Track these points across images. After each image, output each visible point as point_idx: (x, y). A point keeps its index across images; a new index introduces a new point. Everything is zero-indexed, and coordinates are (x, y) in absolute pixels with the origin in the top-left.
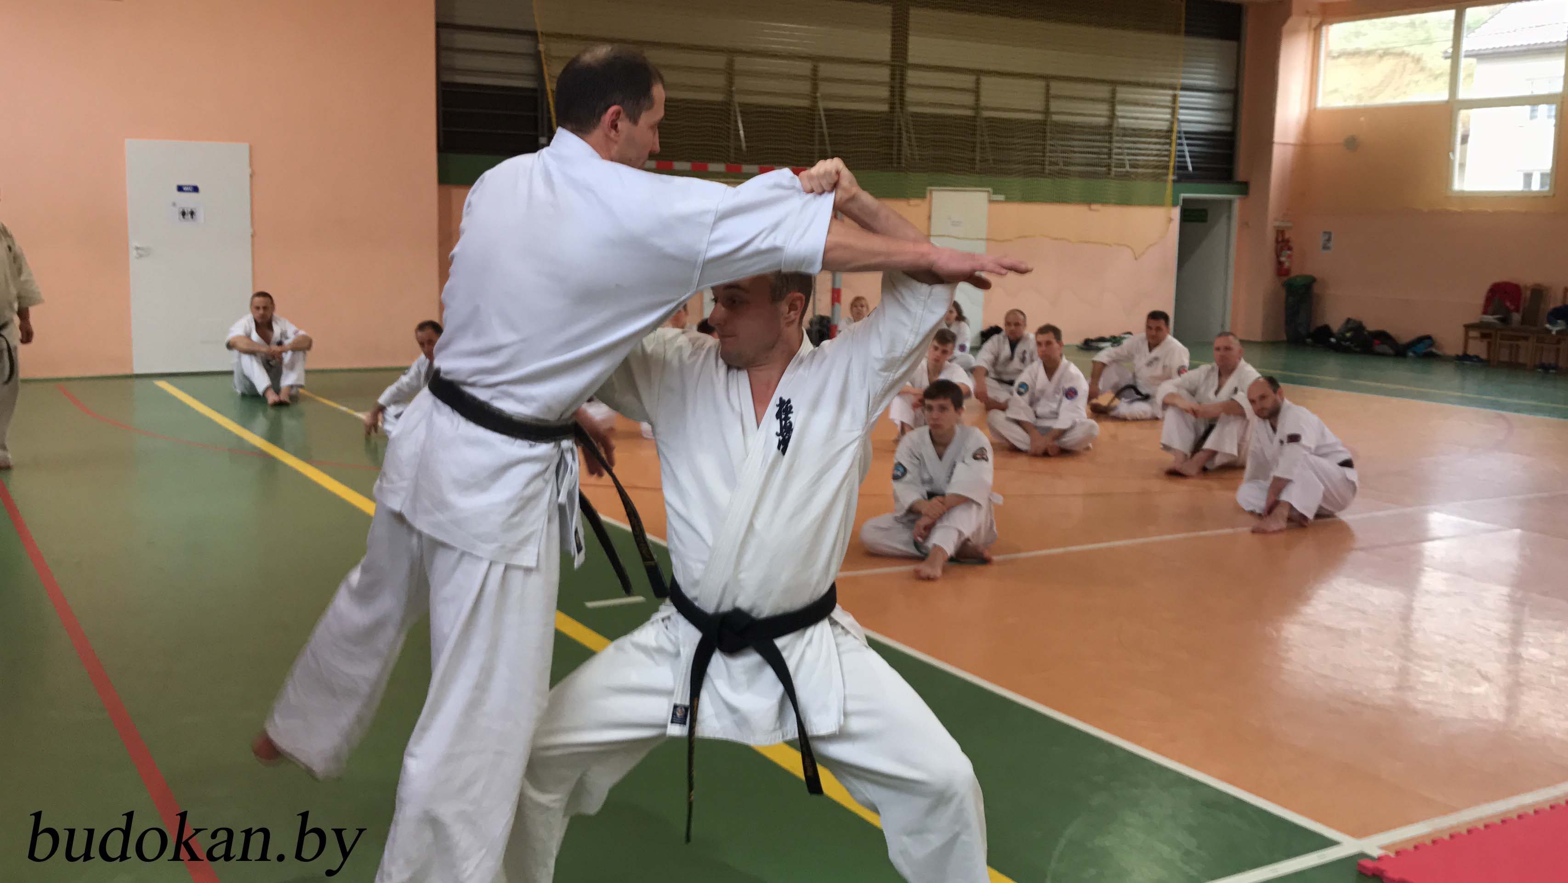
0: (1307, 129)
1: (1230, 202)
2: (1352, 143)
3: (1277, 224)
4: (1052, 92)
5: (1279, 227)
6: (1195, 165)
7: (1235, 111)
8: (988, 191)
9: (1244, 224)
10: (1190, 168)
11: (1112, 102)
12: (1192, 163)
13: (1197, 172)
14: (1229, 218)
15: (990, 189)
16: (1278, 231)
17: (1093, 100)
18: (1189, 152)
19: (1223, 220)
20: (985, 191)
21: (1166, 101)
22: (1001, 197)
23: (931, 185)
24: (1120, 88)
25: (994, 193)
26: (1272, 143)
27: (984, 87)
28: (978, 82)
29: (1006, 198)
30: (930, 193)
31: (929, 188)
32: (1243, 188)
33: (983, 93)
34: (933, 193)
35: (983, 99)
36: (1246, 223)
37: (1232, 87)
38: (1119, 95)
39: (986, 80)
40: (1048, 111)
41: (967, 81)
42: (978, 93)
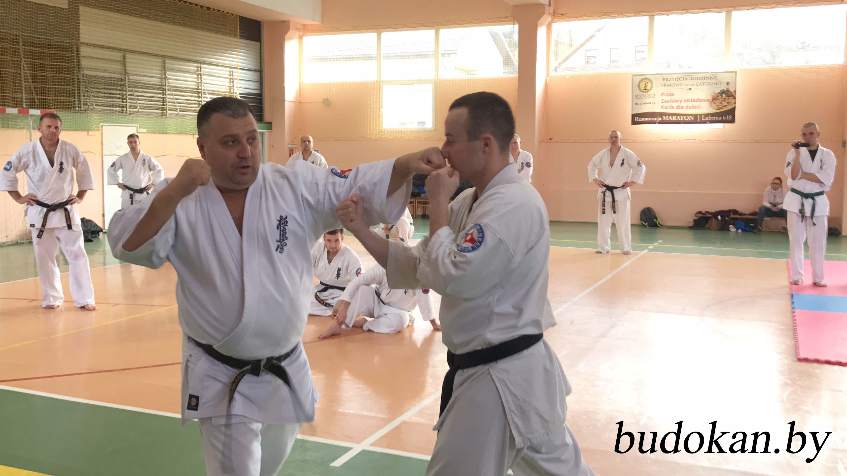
0: (300, 93)
1: (264, 134)
2: (327, 102)
3: (290, 146)
4: (167, 66)
5: (291, 148)
7: (261, 81)
8: (137, 127)
9: (272, 146)
11: (199, 75)
15: (138, 125)
16: (290, 150)
17: (189, 72)
20: (135, 126)
21: (226, 75)
22: (145, 130)
23: (104, 122)
24: (203, 66)
25: (140, 128)
26: (284, 101)
27: (128, 60)
28: (124, 57)
29: (147, 130)
30: (102, 127)
31: (101, 124)
32: (269, 125)
33: (128, 64)
34: (104, 127)
35: (128, 68)
36: (273, 146)
37: (259, 68)
38: (202, 69)
39: (128, 55)
40: (166, 77)
41: (117, 56)
42: (125, 64)
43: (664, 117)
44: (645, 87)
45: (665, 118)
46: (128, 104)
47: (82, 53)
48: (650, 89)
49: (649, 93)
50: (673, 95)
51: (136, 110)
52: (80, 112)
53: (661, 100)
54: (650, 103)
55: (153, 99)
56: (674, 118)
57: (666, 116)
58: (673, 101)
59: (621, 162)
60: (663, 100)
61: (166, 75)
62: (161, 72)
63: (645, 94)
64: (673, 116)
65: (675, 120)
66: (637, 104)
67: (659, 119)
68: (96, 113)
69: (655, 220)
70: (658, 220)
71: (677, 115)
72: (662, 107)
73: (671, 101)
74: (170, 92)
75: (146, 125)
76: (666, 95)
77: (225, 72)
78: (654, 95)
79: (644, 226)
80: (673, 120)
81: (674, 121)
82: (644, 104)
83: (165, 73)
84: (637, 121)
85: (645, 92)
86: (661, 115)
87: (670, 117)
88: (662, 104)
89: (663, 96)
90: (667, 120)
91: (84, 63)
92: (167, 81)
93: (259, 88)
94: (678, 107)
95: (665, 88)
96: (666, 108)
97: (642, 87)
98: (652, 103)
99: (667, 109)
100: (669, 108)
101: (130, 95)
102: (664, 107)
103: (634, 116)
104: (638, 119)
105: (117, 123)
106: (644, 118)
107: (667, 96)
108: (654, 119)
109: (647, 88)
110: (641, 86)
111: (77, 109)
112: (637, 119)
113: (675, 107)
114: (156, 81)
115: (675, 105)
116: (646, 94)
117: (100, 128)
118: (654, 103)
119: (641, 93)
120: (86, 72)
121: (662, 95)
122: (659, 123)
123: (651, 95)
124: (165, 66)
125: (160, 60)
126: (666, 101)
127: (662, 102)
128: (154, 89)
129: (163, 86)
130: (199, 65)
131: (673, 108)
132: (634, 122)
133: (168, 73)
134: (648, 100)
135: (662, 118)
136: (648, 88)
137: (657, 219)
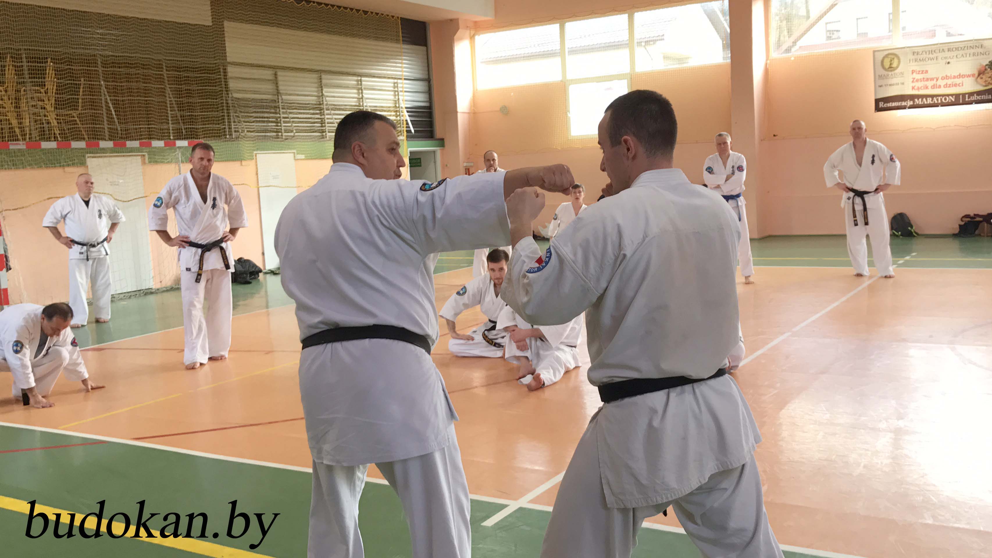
0: (474, 103)
1: (434, 152)
2: (505, 111)
3: (465, 164)
4: (324, 81)
5: (466, 166)
6: (415, 129)
7: (429, 92)
8: (294, 153)
9: (445, 165)
10: (413, 131)
11: (360, 90)
12: (414, 128)
13: (417, 134)
14: (435, 162)
15: (295, 151)
16: (466, 169)
17: (347, 87)
18: (411, 121)
19: (432, 164)
20: (292, 153)
21: (390, 87)
22: (303, 157)
23: (257, 150)
24: (363, 79)
25: (298, 154)
26: (457, 112)
27: (280, 78)
28: (276, 74)
29: (305, 157)
30: (256, 156)
31: (255, 152)
32: (441, 142)
33: (280, 83)
34: (257, 155)
35: (281, 88)
36: (447, 166)
37: (427, 77)
38: (363, 83)
39: (280, 73)
40: (323, 95)
41: (268, 74)
42: (277, 84)
43: (916, 100)
44: (891, 64)
45: (918, 102)
46: (283, 128)
47: (230, 75)
48: (897, 67)
49: (896, 71)
50: (927, 72)
51: (292, 134)
52: (231, 140)
53: (912, 80)
54: (897, 84)
55: (310, 120)
56: (929, 101)
57: (918, 99)
58: (927, 80)
59: (871, 159)
60: (914, 79)
61: (324, 92)
62: (316, 89)
63: (890, 73)
64: (928, 99)
65: (931, 102)
66: (881, 86)
67: (910, 103)
68: (248, 141)
69: (909, 228)
70: (914, 228)
71: (932, 96)
72: (913, 88)
73: (925, 80)
74: (328, 112)
75: (304, 151)
76: (918, 72)
77: (389, 84)
78: (902, 73)
79: (897, 236)
80: (928, 103)
81: (930, 104)
82: (890, 85)
83: (322, 90)
84: (882, 108)
85: (891, 71)
86: (912, 97)
87: (924, 99)
88: (914, 84)
89: (914, 74)
90: (920, 103)
91: (232, 85)
92: (324, 99)
93: (428, 100)
94: (933, 87)
95: (916, 63)
96: (918, 89)
97: (887, 64)
98: (900, 84)
99: (920, 90)
100: (922, 88)
101: (284, 118)
102: (916, 88)
103: (877, 101)
104: (883, 105)
105: (272, 150)
106: (891, 103)
107: (918, 74)
108: (904, 104)
109: (893, 66)
110: (885, 64)
111: (228, 136)
112: (881, 105)
113: (930, 87)
114: (312, 100)
115: (930, 84)
116: (893, 73)
117: (254, 157)
118: (903, 84)
119: (886, 73)
120: (236, 95)
121: (912, 73)
122: (910, 108)
123: (898, 74)
124: (321, 82)
125: (315, 75)
126: (917, 81)
127: (913, 82)
128: (310, 110)
129: (320, 104)
130: (359, 78)
131: (927, 88)
132: (878, 109)
133: (325, 90)
134: (894, 81)
135: (914, 102)
136: (895, 65)
137: (912, 227)
